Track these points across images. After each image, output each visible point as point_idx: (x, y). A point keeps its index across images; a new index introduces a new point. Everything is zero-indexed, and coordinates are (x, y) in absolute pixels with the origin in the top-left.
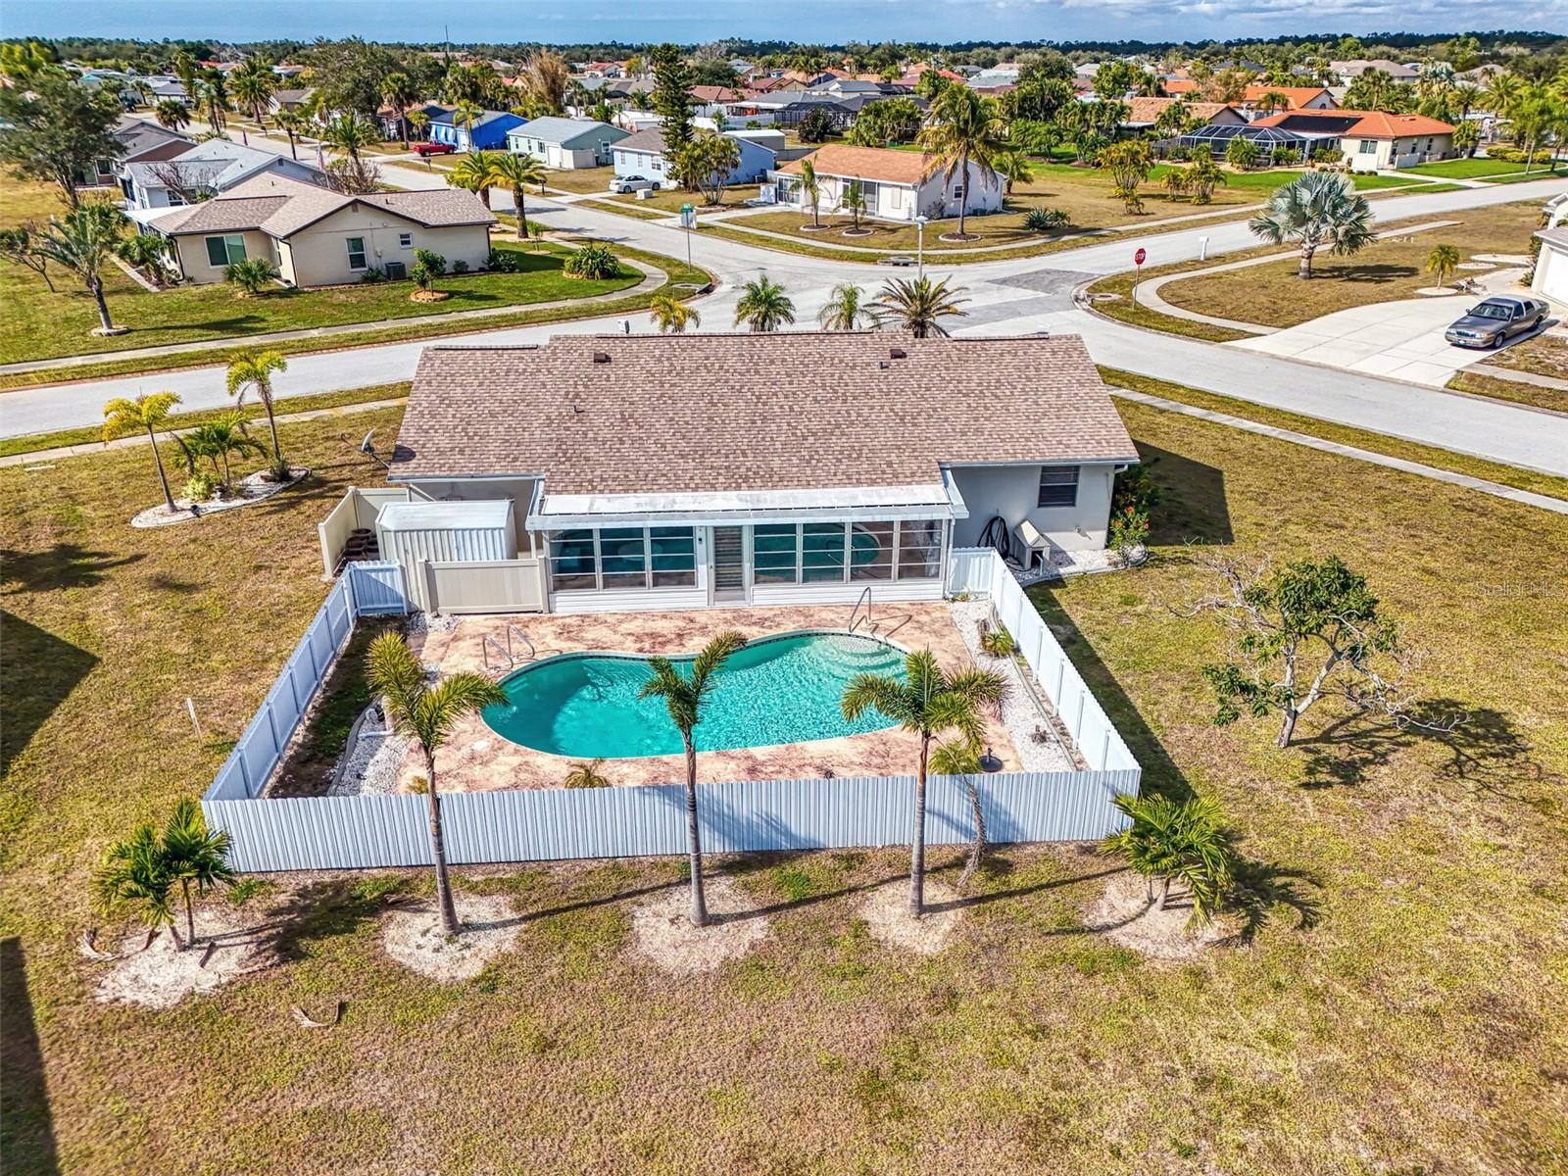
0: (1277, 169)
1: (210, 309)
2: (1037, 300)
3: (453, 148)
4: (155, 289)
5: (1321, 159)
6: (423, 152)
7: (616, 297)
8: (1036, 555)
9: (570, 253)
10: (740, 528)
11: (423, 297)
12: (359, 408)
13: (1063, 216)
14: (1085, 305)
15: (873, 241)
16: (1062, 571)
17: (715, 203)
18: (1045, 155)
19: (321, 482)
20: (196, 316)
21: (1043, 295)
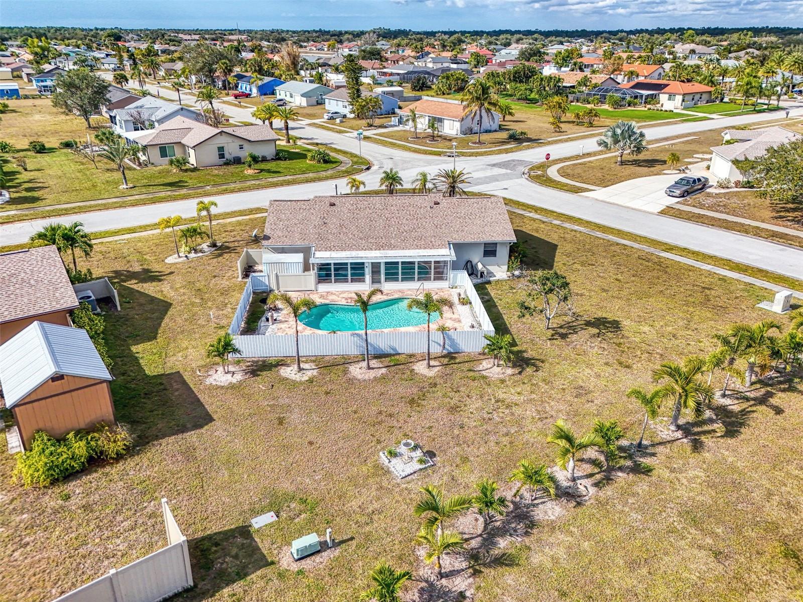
0: (629, 108)
1: (164, 177)
2: (507, 174)
3: (250, 95)
4: (138, 168)
5: (649, 104)
6: (236, 97)
7: (330, 172)
8: (482, 273)
9: (309, 151)
10: (380, 263)
11: (250, 172)
12: (234, 219)
13: (525, 134)
14: (526, 176)
15: (440, 145)
16: (491, 279)
17: (371, 126)
18: (524, 100)
19: (228, 248)
20: (159, 180)
21: (509, 171)
